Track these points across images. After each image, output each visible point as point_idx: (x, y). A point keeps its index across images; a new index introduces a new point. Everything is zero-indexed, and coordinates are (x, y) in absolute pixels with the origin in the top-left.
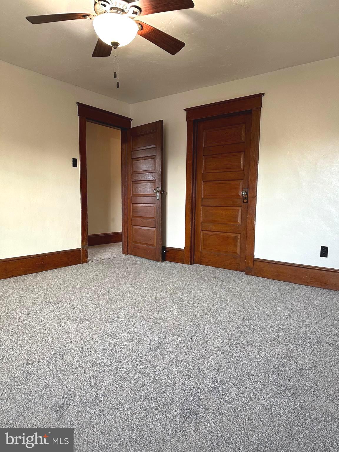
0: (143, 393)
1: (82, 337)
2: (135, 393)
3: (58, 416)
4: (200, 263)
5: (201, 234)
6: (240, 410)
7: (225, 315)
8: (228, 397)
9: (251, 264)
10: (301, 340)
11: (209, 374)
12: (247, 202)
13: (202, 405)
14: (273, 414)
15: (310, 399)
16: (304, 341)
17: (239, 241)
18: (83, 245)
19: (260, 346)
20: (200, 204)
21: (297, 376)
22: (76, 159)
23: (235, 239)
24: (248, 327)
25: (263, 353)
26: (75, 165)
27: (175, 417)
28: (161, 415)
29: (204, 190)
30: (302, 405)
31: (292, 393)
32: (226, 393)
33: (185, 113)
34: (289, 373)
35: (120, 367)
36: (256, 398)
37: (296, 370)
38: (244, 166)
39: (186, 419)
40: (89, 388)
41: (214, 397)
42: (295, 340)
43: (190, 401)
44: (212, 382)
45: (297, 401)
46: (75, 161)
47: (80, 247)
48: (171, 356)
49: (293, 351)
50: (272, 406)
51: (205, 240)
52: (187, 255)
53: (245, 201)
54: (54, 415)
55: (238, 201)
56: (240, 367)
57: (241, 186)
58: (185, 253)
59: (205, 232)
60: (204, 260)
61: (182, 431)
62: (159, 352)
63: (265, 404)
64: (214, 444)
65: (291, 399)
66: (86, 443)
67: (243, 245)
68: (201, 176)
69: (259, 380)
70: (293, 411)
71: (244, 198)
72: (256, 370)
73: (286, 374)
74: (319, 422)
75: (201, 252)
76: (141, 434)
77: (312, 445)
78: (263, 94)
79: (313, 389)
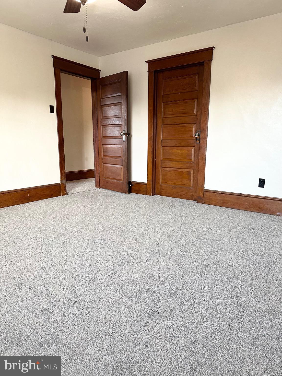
0: (114, 298)
1: (64, 255)
2: (107, 298)
3: (46, 317)
4: (160, 194)
5: (161, 170)
6: (192, 309)
7: (180, 235)
8: (182, 299)
9: (201, 195)
10: (241, 254)
11: (167, 282)
13: (162, 306)
14: (218, 312)
15: (247, 300)
16: (244, 255)
17: (192, 175)
18: (61, 180)
19: (208, 259)
20: (160, 145)
21: (237, 282)
22: (53, 106)
23: (189, 174)
24: (198, 245)
25: (210, 265)
26: (52, 111)
27: (140, 316)
28: (129, 315)
29: (164, 133)
30: (241, 304)
31: (233, 295)
32: (181, 297)
33: (146, 64)
34: (231, 280)
35: (95, 278)
36: (204, 299)
37: (237, 277)
38: (197, 112)
39: (149, 317)
40: (70, 295)
41: (171, 299)
42: (236, 254)
43: (152, 303)
44: (170, 288)
45: (237, 301)
46: (52, 108)
47: (59, 182)
48: (137, 268)
49: (235, 263)
50: (217, 306)
51: (164, 175)
52: (150, 187)
53: (198, 142)
54: (43, 317)
55: (192, 142)
56: (192, 276)
57: (194, 129)
58: (148, 186)
59: (164, 168)
60: (163, 192)
61: (146, 326)
62: (126, 265)
63: (212, 304)
64: (171, 335)
65: (232, 300)
66: (69, 337)
67: (195, 179)
68: (160, 120)
69: (207, 286)
70: (233, 309)
71: (197, 139)
72: (205, 278)
73: (229, 281)
74: (254, 317)
75: (161, 185)
76: (113, 330)
77: (248, 334)
78: (214, 47)
79: (250, 292)
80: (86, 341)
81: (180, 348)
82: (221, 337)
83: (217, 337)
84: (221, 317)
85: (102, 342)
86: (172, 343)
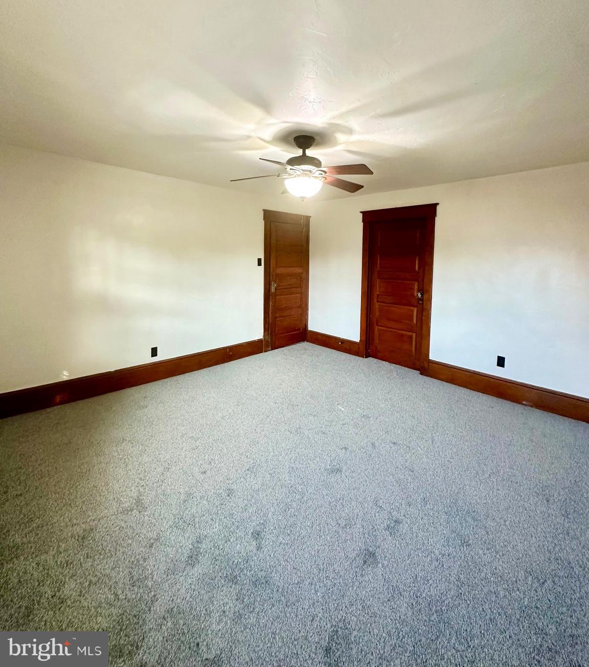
0: (326, 525)
1: (271, 450)
2: (319, 524)
3: (258, 545)
4: (375, 356)
5: (376, 329)
6: (414, 557)
7: (399, 431)
8: (402, 539)
9: (426, 365)
10: (474, 471)
11: (385, 509)
12: (423, 304)
13: (379, 547)
14: (445, 566)
15: (481, 552)
16: (477, 473)
17: (414, 340)
18: (264, 336)
19: (433, 475)
20: (375, 300)
21: (468, 519)
22: (261, 259)
23: (411, 337)
24: (422, 450)
25: (436, 486)
26: (259, 264)
27: (355, 558)
28: (343, 555)
29: (380, 288)
30: (473, 558)
31: (463, 542)
32: (401, 535)
33: (361, 214)
34: (461, 515)
35: (305, 491)
36: (428, 543)
37: (468, 512)
38: (419, 268)
39: (365, 562)
40: (281, 514)
41: (389, 538)
42: (468, 471)
43: (368, 540)
44: (388, 519)
45: (467, 552)
46: (259, 260)
47: (262, 338)
48: (350, 482)
49: (466, 485)
50: (443, 556)
51: (380, 335)
52: (362, 348)
53: (421, 302)
54: (254, 543)
55: (414, 302)
56: (413, 502)
57: (416, 287)
58: (361, 346)
59: (380, 328)
60: (380, 355)
61: (362, 575)
62: (338, 476)
63: (437, 552)
64: (390, 595)
65: (462, 548)
66: (282, 578)
67: (418, 344)
68: (376, 273)
69: (431, 521)
70: (463, 565)
71: (419, 299)
72: (429, 508)
73: (458, 517)
74: (489, 582)
75: (376, 347)
76: (327, 575)
77: (481, 609)
78: (438, 204)
79: (484, 539)
80: (299, 587)
81: (400, 617)
82: (448, 608)
83: (443, 608)
84: (448, 575)
85: (316, 592)
86: (391, 608)
